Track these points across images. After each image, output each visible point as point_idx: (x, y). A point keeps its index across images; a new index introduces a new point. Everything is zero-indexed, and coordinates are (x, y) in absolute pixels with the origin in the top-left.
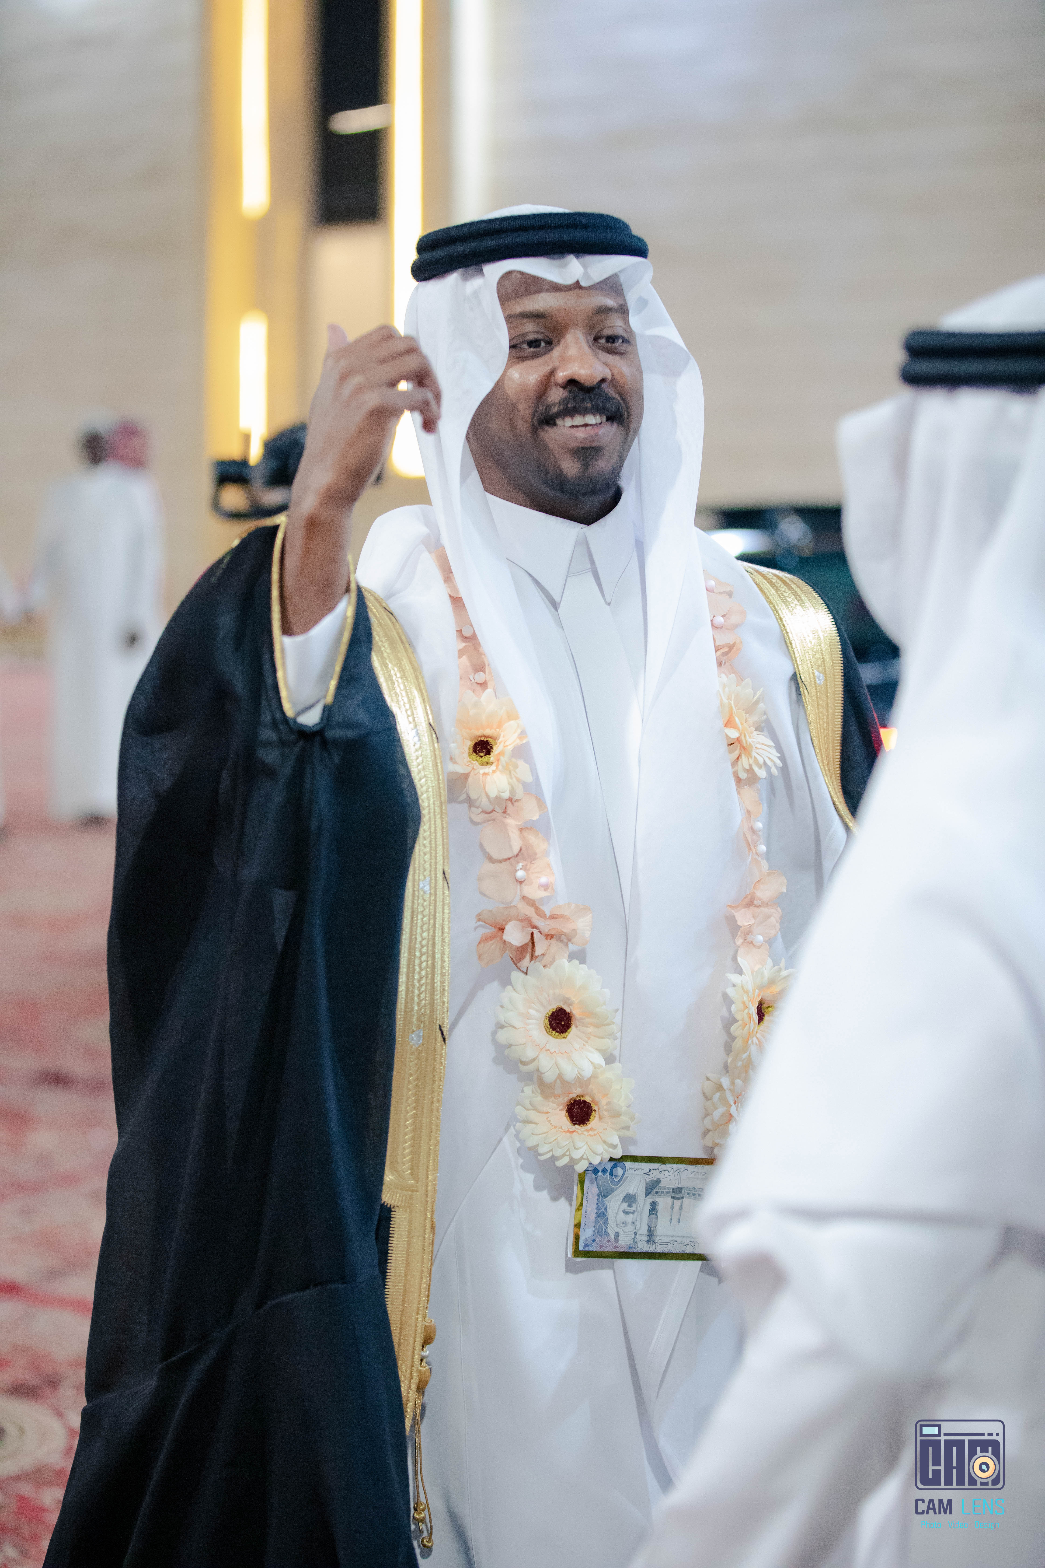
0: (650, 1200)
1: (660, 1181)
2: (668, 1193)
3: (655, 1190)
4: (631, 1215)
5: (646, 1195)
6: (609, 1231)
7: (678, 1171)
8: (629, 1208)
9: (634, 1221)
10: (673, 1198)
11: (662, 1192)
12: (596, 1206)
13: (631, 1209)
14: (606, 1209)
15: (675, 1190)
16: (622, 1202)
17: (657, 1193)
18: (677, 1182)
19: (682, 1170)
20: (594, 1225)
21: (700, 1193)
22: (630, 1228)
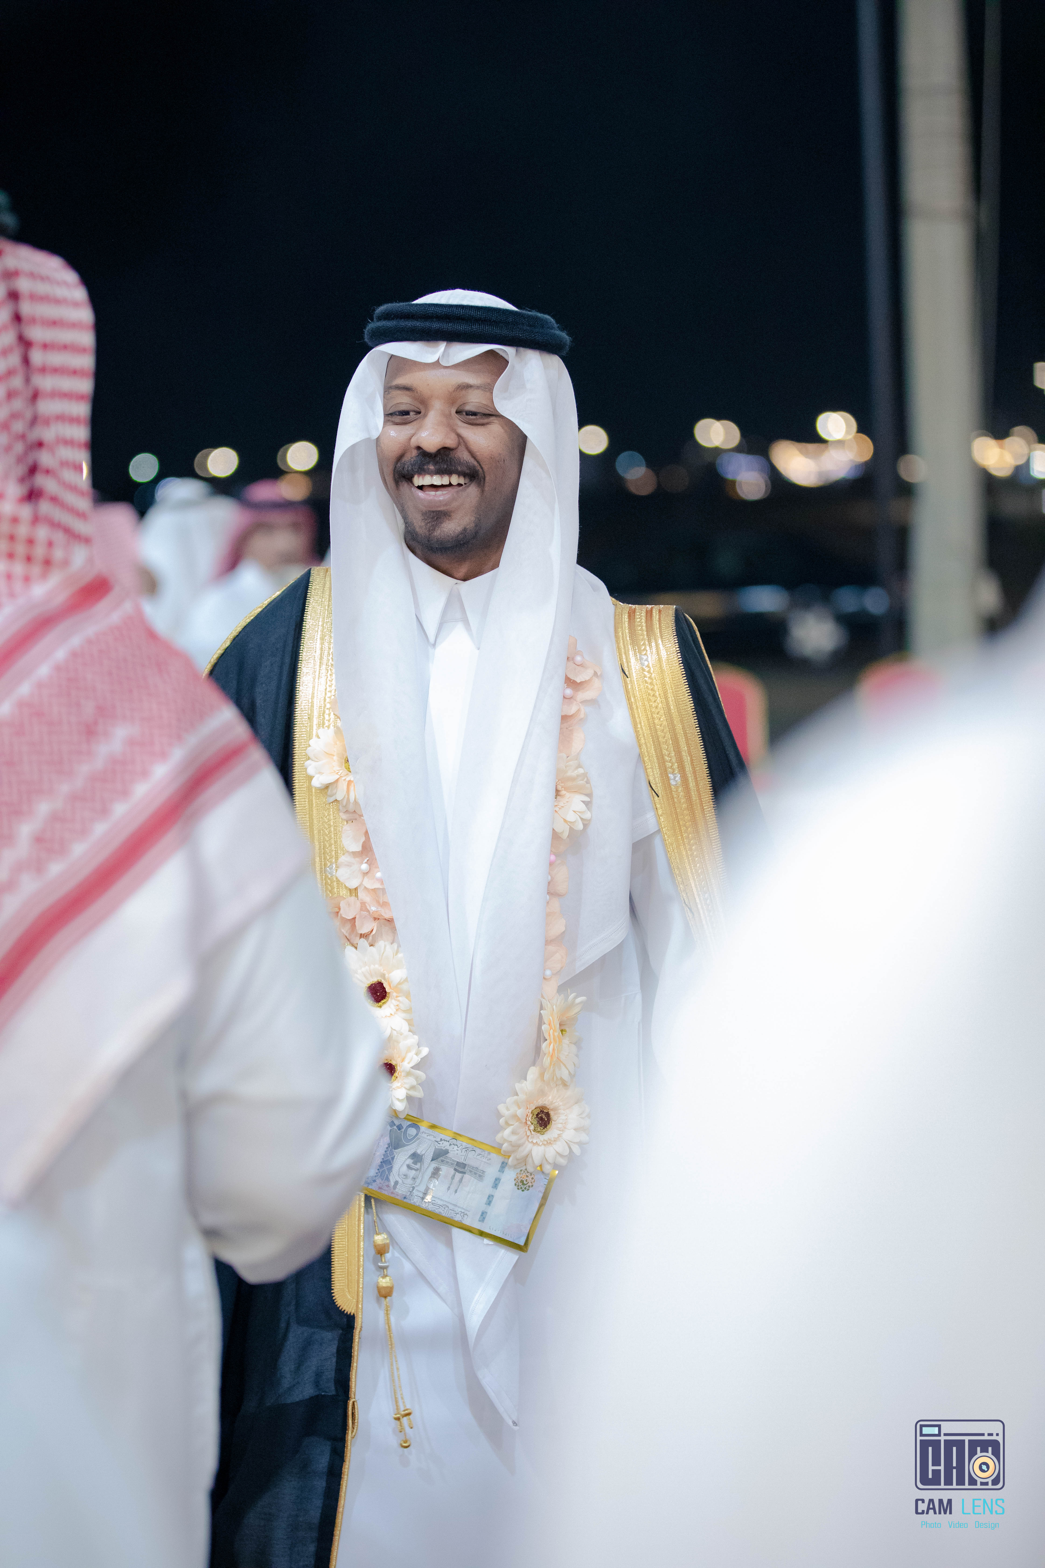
0: (434, 1165)
1: (448, 1152)
2: (452, 1164)
3: (441, 1158)
4: (414, 1172)
5: (432, 1160)
6: (391, 1178)
7: (466, 1149)
8: (413, 1165)
9: (415, 1177)
10: (455, 1170)
11: (447, 1162)
12: (383, 1152)
13: (415, 1166)
14: (393, 1158)
15: (458, 1164)
16: (409, 1157)
17: (442, 1161)
18: (463, 1157)
19: (470, 1149)
20: (378, 1168)
21: (481, 1174)
22: (409, 1181)
